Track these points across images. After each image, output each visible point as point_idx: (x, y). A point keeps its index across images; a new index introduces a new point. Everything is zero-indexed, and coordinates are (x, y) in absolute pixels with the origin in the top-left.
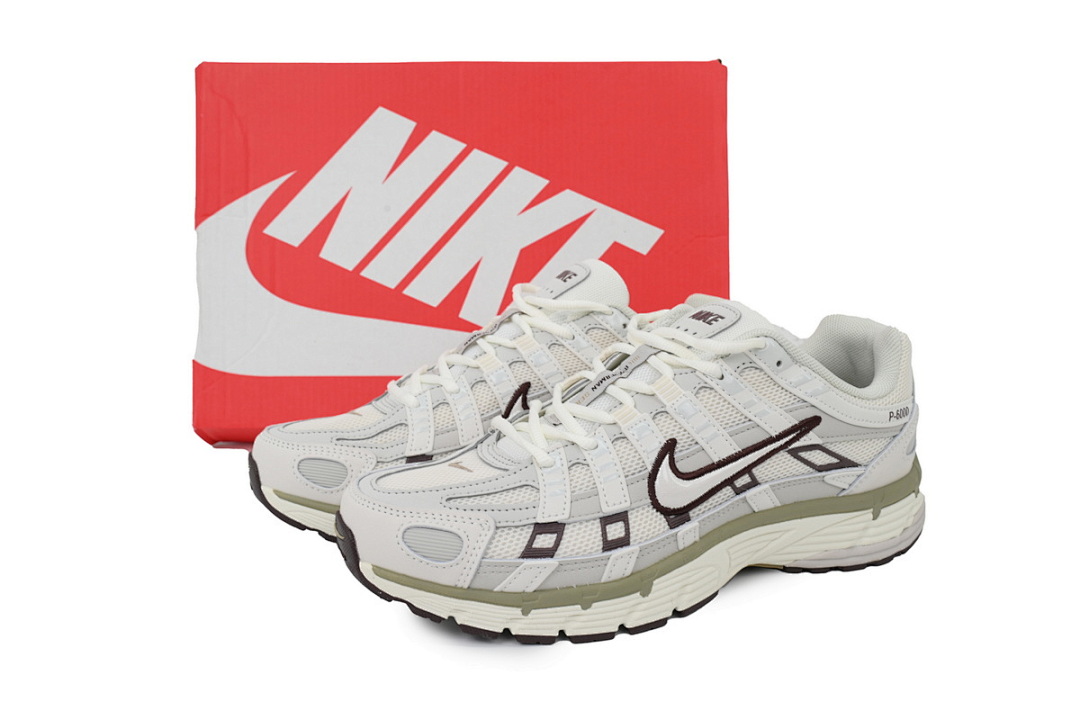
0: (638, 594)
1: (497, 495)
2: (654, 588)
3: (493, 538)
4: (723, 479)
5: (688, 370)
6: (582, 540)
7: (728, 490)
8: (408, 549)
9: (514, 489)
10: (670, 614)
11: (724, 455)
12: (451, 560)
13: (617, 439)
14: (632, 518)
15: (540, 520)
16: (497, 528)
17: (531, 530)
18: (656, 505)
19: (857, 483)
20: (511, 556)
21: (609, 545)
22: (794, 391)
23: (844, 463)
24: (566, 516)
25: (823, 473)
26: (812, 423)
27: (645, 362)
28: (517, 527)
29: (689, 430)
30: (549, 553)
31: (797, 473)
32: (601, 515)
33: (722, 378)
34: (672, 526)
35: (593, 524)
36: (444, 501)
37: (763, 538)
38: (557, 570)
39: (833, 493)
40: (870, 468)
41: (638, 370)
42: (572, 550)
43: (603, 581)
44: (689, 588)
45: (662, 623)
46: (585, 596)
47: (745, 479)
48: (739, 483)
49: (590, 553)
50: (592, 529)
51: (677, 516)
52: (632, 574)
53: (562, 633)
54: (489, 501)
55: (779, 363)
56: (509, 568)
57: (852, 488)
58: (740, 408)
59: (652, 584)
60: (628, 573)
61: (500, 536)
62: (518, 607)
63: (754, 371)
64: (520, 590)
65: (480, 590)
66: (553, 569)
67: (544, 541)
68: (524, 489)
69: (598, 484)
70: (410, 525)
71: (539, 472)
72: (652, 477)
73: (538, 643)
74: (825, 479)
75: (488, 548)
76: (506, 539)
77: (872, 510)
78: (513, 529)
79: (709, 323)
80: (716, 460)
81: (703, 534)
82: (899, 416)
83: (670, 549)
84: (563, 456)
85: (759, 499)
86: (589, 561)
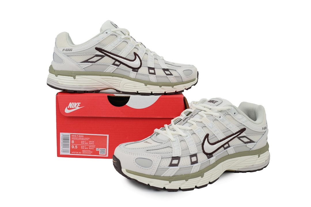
0: (200, 177)
1: (161, 149)
2: (204, 175)
3: (161, 161)
4: (221, 145)
5: (211, 115)
6: (185, 161)
7: (222, 148)
8: (137, 164)
9: (165, 148)
10: (208, 183)
11: (221, 138)
12: (149, 167)
13: (193, 134)
14: (198, 155)
15: (174, 156)
16: (162, 158)
17: (171, 159)
18: (204, 152)
19: (255, 147)
20: (166, 166)
21: (193, 163)
22: (239, 121)
23: (251, 141)
24: (181, 155)
25: (246, 144)
26: (243, 130)
27: (197, 113)
28: (167, 158)
29: (212, 131)
30: (176, 165)
31: (240, 144)
32: (190, 155)
33: (220, 117)
34: (208, 158)
35: (188, 157)
36: (146, 151)
37: (231, 162)
38: (179, 170)
39: (248, 150)
40: (258, 143)
41: (196, 116)
42: (183, 164)
43: (191, 173)
44: (213, 176)
45: (206, 185)
46: (186, 177)
47: (227, 145)
48: (225, 146)
49: (188, 165)
50: (188, 159)
51: (210, 155)
52: (199, 171)
53: (180, 188)
54: (158, 151)
55: (235, 113)
56: (165, 169)
57: (253, 148)
58: (225, 125)
59: (204, 174)
60: (198, 171)
61: (163, 160)
62: (168, 181)
63: (228, 115)
64: (168, 176)
65: (157, 176)
66: (178, 170)
67: (175, 162)
68: (168, 148)
69: (188, 146)
70: (137, 157)
71: (172, 143)
72: (203, 144)
73: (173, 191)
74: (247, 146)
75: (160, 164)
76: (164, 161)
77: (258, 155)
78: (166, 159)
79: (214, 103)
80: (219, 140)
81: (216, 160)
82: (264, 129)
83: (208, 165)
84: (178, 139)
85: (231, 151)
86: (187, 167)
